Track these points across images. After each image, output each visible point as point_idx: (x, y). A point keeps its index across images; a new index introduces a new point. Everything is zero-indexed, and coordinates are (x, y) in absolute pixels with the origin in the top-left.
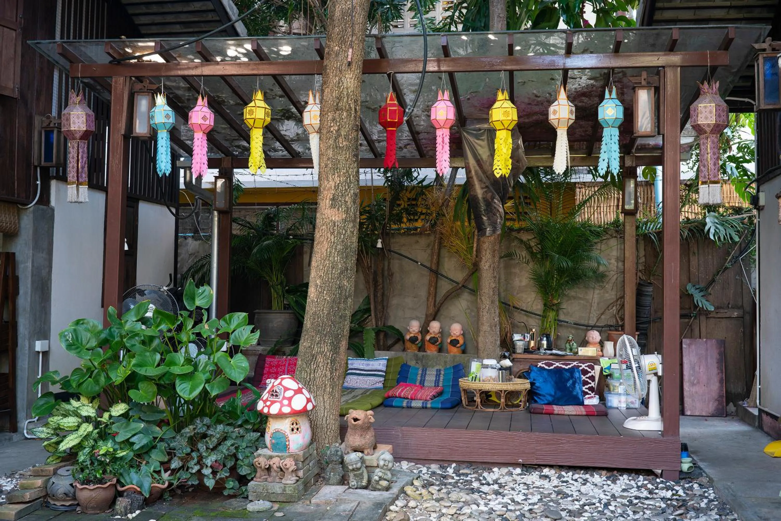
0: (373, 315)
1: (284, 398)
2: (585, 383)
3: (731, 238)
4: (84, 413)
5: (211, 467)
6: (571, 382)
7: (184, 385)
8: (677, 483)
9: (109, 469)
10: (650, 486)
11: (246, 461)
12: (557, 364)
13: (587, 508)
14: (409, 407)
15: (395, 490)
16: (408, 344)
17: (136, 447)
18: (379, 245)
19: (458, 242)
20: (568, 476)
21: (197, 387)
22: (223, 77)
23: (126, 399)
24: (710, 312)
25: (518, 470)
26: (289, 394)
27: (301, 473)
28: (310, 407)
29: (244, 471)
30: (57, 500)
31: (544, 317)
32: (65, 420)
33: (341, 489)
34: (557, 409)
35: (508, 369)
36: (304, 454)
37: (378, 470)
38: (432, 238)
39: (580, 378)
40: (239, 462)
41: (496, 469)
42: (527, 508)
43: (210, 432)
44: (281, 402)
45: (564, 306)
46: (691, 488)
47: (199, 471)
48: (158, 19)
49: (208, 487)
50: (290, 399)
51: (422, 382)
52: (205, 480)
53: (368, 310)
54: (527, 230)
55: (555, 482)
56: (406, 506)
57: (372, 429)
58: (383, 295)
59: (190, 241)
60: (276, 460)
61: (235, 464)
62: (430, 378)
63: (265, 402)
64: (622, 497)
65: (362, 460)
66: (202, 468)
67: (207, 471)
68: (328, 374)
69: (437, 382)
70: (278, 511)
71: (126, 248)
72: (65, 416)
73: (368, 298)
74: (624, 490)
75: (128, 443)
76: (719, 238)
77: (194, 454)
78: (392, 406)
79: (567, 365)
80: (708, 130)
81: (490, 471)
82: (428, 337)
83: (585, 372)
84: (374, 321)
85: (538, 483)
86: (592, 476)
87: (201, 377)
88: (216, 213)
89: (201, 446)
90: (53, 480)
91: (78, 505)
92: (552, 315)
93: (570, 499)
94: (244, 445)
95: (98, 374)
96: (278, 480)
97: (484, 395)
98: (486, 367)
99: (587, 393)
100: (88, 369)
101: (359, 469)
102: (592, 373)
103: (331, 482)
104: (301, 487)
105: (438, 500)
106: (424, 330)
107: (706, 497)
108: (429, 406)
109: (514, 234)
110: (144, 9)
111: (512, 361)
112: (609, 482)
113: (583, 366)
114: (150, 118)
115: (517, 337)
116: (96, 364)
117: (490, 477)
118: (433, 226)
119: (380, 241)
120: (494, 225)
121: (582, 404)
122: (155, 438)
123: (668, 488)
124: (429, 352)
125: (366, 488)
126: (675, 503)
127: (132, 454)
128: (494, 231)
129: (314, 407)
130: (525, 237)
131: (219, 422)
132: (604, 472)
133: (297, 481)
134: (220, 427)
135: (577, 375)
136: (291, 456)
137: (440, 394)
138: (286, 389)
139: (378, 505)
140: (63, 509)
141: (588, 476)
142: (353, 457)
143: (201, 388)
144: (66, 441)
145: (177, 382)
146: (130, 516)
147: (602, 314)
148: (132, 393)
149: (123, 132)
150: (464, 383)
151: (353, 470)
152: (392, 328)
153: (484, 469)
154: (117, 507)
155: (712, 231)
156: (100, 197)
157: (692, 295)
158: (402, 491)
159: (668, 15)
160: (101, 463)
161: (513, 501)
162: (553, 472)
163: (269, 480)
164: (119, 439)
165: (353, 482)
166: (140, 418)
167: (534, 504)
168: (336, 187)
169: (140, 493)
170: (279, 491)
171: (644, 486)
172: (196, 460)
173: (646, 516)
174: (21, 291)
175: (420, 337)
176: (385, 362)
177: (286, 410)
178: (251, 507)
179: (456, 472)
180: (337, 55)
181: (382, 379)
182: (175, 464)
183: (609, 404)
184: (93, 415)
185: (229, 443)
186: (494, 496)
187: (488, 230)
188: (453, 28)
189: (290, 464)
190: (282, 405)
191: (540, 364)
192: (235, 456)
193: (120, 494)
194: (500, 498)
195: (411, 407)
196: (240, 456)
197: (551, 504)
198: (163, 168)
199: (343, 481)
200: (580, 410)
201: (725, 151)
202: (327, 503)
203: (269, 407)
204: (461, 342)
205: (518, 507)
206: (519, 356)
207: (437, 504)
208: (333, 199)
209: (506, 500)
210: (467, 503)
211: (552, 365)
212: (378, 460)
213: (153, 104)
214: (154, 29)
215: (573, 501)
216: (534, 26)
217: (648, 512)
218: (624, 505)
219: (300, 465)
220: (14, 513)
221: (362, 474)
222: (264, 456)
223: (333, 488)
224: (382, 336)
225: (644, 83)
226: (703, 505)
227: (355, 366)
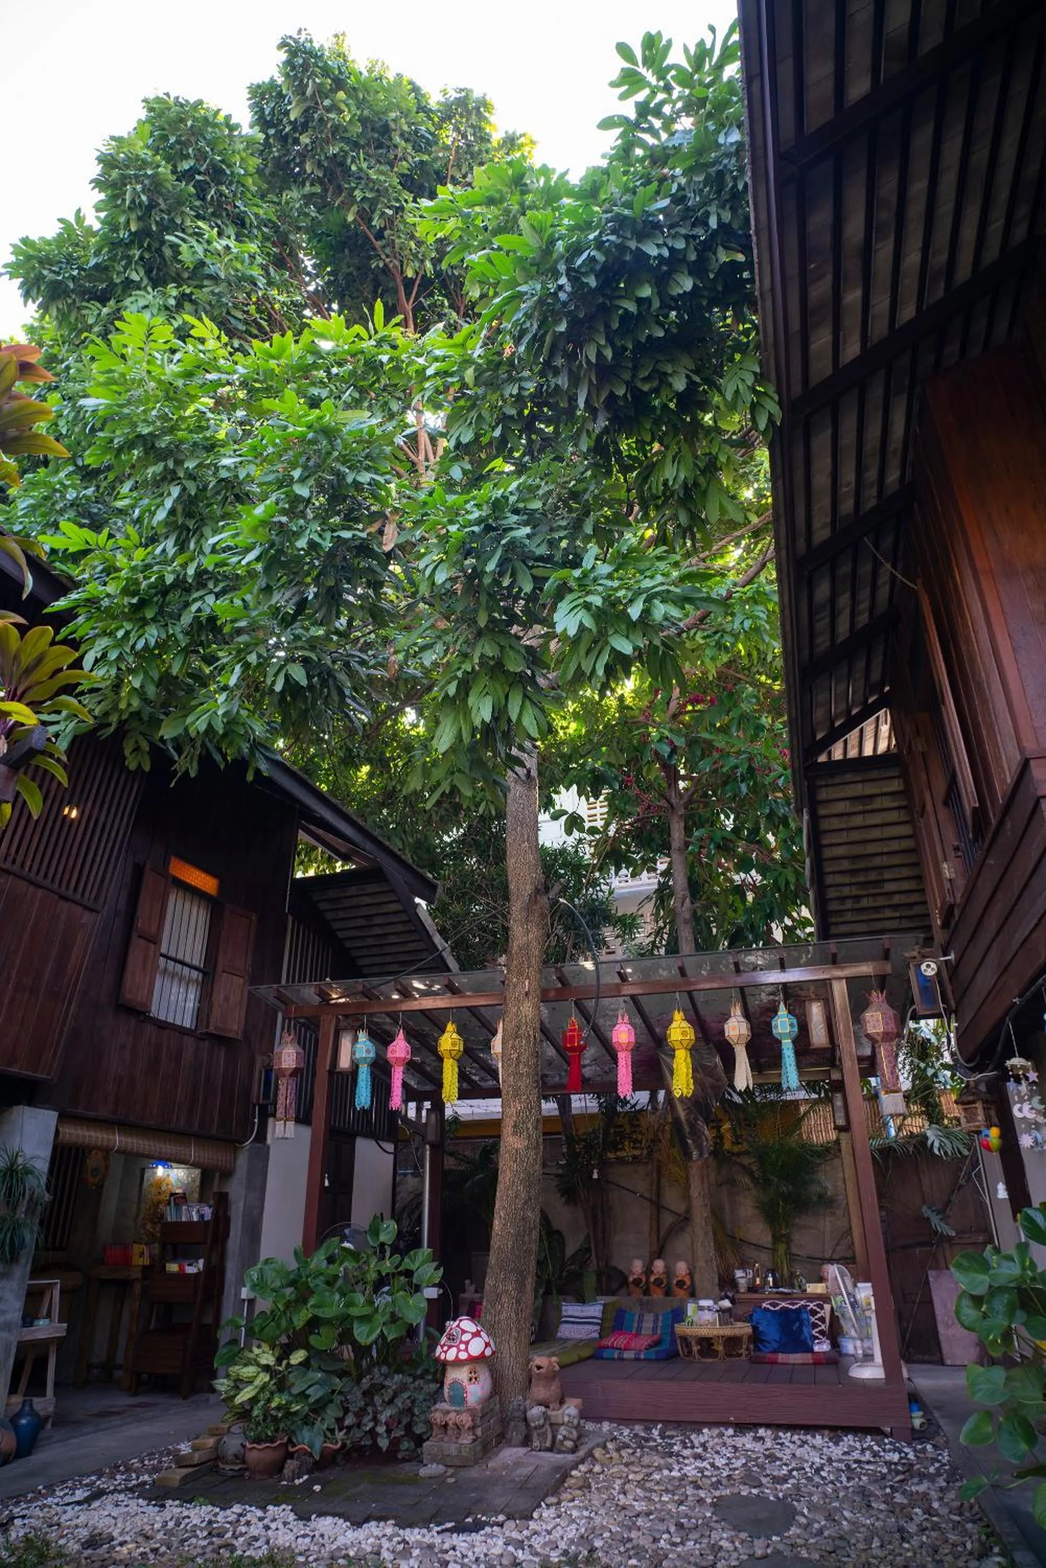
0: (593, 1253)
1: (461, 1342)
2: (815, 1326)
3: (960, 1153)
4: (263, 1361)
5: (386, 1423)
6: (797, 1324)
7: (363, 1328)
8: (909, 1445)
9: (282, 1425)
10: (876, 1448)
11: (422, 1417)
12: (783, 1304)
13: (795, 1473)
14: (621, 1359)
15: (581, 1453)
16: (632, 1287)
17: (312, 1400)
18: (595, 1176)
19: (677, 1169)
20: (785, 1437)
21: (375, 1330)
22: (422, 1011)
23: (307, 1346)
24: (953, 1238)
25: (731, 1432)
26: (466, 1337)
27: (479, 1432)
28: (488, 1352)
29: (419, 1429)
30: (227, 1463)
31: (774, 1250)
32: (245, 1370)
33: (522, 1451)
34: (781, 1357)
35: (728, 1310)
36: (482, 1410)
37: (562, 1428)
38: (650, 1166)
39: (808, 1320)
40: (415, 1418)
41: (705, 1431)
42: (725, 1474)
43: (387, 1383)
44: (458, 1347)
45: (796, 1237)
46: (924, 1450)
47: (373, 1429)
48: (378, 960)
49: (381, 1449)
50: (467, 1343)
51: (639, 1328)
52: (379, 1440)
53: (588, 1250)
54: (747, 1153)
55: (769, 1444)
56: (590, 1471)
57: (557, 1380)
58: (604, 1231)
59: (409, 1177)
60: (452, 1415)
61: (411, 1420)
62: (648, 1324)
63: (442, 1347)
64: (840, 1461)
65: (546, 1417)
66: (376, 1425)
67: (381, 1429)
68: (513, 1315)
69: (655, 1329)
70: (451, 1476)
71: (327, 1184)
72: (246, 1365)
73: (588, 1235)
74: (845, 1453)
75: (303, 1396)
76: (946, 1153)
77: (370, 1409)
78: (602, 1358)
79: (793, 1304)
80: (879, 1038)
81: (699, 1432)
82: (652, 1279)
83: (814, 1312)
84: (595, 1261)
85: (748, 1446)
86: (814, 1437)
87: (380, 1319)
88: (428, 1147)
89: (377, 1399)
90: (225, 1439)
91: (247, 1469)
92: (782, 1248)
93: (778, 1463)
94: (421, 1397)
95: (280, 1317)
96: (454, 1439)
97: (704, 1344)
98: (701, 1308)
99: (817, 1338)
100: (272, 1312)
101: (542, 1427)
102: (822, 1314)
103: (513, 1443)
104: (479, 1448)
105: (627, 1465)
106: (648, 1271)
107: (939, 1461)
108: (642, 1356)
109: (734, 1158)
110: (365, 952)
111: (733, 1301)
112: (831, 1444)
113: (812, 1305)
114: (353, 1053)
115: (739, 1274)
116: (280, 1306)
117: (697, 1439)
118: (650, 1153)
119: (595, 1171)
120: (700, 1147)
121: (811, 1350)
122: (333, 1392)
123: (895, 1450)
124: (655, 1296)
125: (550, 1450)
126: (900, 1468)
127: (307, 1408)
128: (701, 1155)
129: (493, 1353)
130: (746, 1161)
131: (398, 1372)
132: (826, 1432)
133: (474, 1440)
134: (398, 1378)
135: (804, 1316)
136: (469, 1410)
137: (657, 1343)
138: (464, 1332)
139: (557, 1469)
140: (231, 1474)
141: (809, 1437)
142: (536, 1411)
143: (378, 1331)
144: (242, 1393)
145: (355, 1325)
146: (297, 1482)
147: (838, 1244)
148: (313, 1340)
149: (327, 1068)
150: (681, 1329)
151: (536, 1428)
152: (615, 1268)
153: (693, 1431)
154: (285, 1471)
155: (936, 1144)
156: (306, 1132)
157: (928, 1218)
158: (590, 1454)
159: (844, 929)
160: (275, 1419)
161: (713, 1465)
162: (769, 1432)
163: (446, 1439)
164: (295, 1391)
165: (536, 1444)
166: (320, 1368)
167: (736, 1469)
168: (518, 1114)
169: (310, 1455)
170: (454, 1452)
171: (870, 1448)
172: (370, 1417)
173: (861, 1483)
174: (232, 1234)
175: (644, 1279)
176: (601, 1307)
177: (463, 1356)
178: (423, 1472)
179: (662, 1435)
180: (515, 986)
181: (597, 1328)
182: (349, 1421)
183: (844, 1351)
184: (272, 1364)
185: (405, 1395)
186: (692, 1460)
187: (695, 1154)
188: (656, 952)
189: (466, 1419)
190: (459, 1350)
191: (764, 1305)
192: (410, 1411)
193: (291, 1456)
194: (699, 1464)
195: (623, 1359)
196: (416, 1411)
197: (755, 1469)
198: (363, 1101)
199: (526, 1441)
200: (806, 1358)
201: (938, 1060)
202: (505, 1467)
203: (446, 1352)
204: (688, 1283)
205: (715, 1473)
206: (742, 1296)
207: (626, 1470)
208: (515, 1126)
209: (705, 1464)
210: (659, 1469)
211: (777, 1305)
212: (563, 1415)
213: (355, 1040)
214: (376, 970)
215: (780, 1466)
216: (730, 946)
217: (864, 1478)
218: (839, 1470)
219: (478, 1422)
220: (179, 1477)
221: (545, 1433)
222: (442, 1411)
223: (515, 1450)
224: (604, 1279)
225: (813, 996)
226: (932, 1470)
227: (570, 1313)
